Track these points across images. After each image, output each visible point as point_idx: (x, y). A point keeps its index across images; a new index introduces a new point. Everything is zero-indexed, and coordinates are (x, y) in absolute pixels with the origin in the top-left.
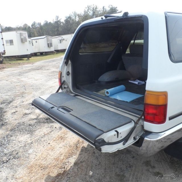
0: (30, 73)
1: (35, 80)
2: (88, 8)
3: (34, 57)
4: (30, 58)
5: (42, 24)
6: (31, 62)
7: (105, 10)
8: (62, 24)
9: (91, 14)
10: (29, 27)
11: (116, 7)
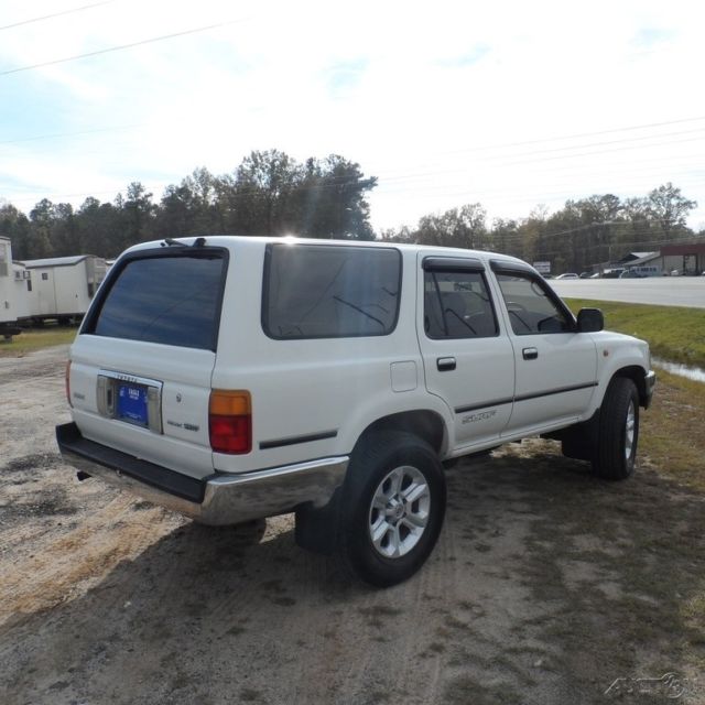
0: (6, 385)
1: (21, 408)
2: (253, 163)
3: (31, 332)
4: (14, 337)
5: (76, 208)
6: (17, 350)
7: (315, 172)
8: (153, 214)
9: (263, 182)
10: (23, 219)
11: (357, 165)
